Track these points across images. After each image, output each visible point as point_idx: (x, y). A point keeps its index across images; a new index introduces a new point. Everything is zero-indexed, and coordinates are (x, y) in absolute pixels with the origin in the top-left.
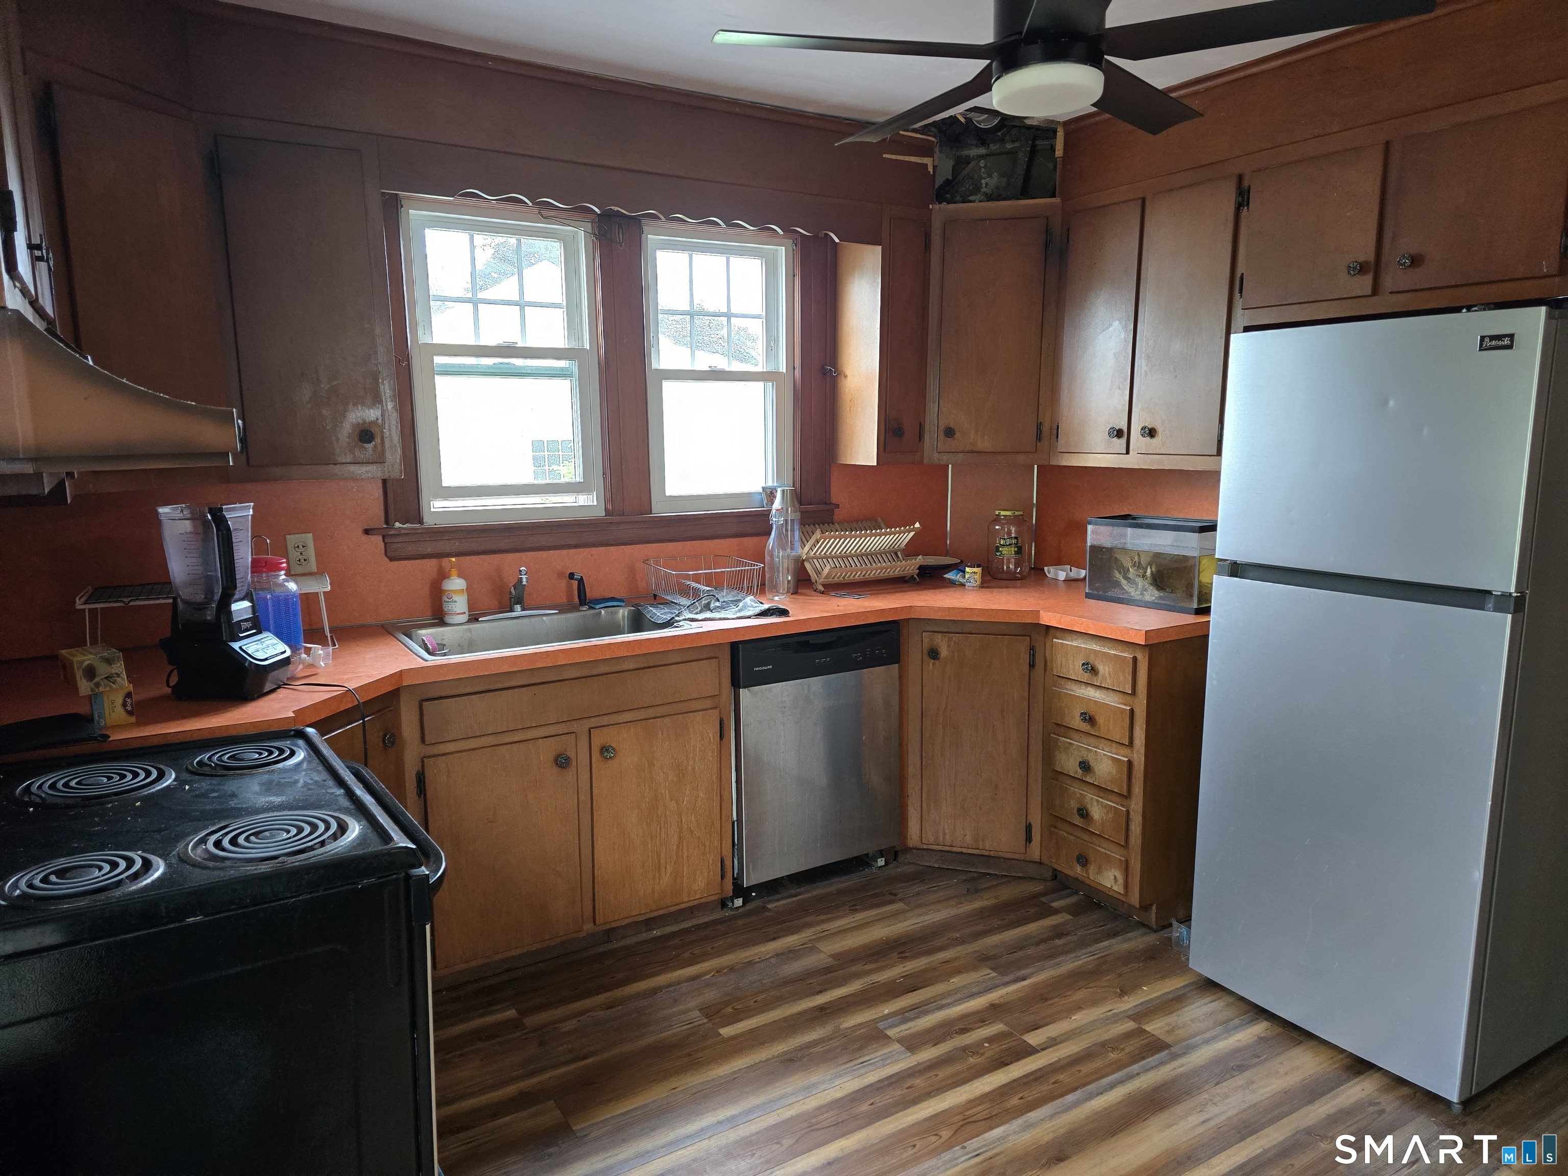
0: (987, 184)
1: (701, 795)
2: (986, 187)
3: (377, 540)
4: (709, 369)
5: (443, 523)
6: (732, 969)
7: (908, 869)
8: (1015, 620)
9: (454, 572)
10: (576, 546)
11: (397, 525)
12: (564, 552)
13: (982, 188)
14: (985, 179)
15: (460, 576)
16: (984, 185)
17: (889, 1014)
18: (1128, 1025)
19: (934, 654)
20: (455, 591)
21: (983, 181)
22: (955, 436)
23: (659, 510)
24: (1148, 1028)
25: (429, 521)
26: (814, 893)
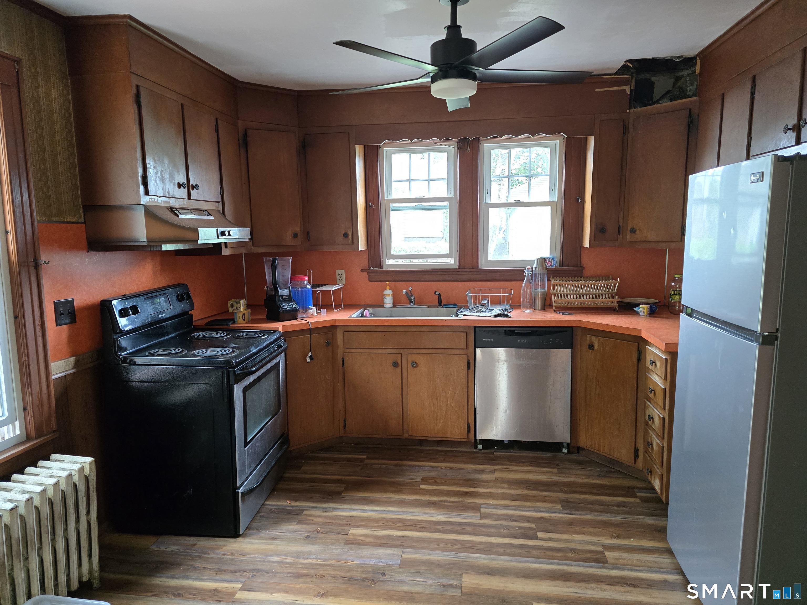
0: (690, 90)
1: (457, 392)
2: (690, 91)
3: (366, 274)
4: (515, 202)
5: (390, 268)
6: (452, 469)
7: (581, 458)
8: (629, 333)
9: (388, 287)
10: (442, 281)
11: (372, 268)
12: (438, 283)
13: (687, 92)
14: (689, 87)
15: (390, 289)
16: (689, 91)
17: (491, 504)
18: (599, 548)
19: (591, 347)
20: (387, 295)
21: (688, 89)
22: (637, 232)
23: (483, 266)
24: (607, 553)
25: (385, 268)
26: (521, 454)
